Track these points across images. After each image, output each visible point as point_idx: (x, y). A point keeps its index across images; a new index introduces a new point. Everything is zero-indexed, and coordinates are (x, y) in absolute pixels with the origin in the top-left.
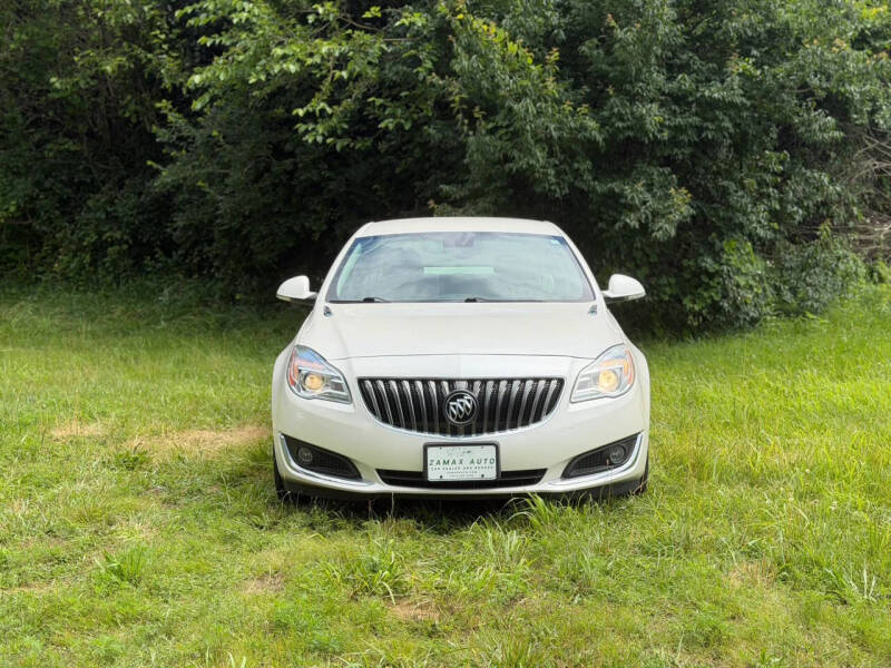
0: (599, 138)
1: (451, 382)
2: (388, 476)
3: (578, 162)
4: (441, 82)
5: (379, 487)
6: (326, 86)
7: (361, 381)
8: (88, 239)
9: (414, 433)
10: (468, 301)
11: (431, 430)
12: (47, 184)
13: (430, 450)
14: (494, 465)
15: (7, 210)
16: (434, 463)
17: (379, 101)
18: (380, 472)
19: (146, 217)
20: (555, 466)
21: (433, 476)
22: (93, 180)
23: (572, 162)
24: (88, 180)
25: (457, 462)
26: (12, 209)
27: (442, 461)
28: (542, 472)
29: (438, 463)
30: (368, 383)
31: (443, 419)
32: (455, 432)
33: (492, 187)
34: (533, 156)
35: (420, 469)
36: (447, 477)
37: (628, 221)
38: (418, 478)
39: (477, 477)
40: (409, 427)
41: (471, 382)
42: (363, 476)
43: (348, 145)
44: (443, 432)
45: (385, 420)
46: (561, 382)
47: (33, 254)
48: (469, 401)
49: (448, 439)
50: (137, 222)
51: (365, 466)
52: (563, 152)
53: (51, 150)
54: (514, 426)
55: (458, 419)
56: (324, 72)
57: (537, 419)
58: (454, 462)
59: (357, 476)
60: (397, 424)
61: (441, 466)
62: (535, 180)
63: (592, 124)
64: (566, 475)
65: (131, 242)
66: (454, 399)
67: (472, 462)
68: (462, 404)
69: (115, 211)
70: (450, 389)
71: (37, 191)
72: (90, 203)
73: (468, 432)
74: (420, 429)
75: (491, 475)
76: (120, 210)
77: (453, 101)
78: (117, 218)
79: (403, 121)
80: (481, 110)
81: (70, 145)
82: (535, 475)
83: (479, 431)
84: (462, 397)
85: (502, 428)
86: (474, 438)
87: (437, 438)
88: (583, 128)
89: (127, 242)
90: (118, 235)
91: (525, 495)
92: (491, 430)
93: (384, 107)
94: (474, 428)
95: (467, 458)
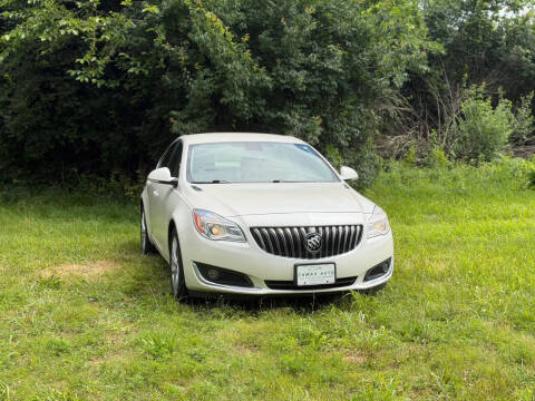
0: (271, 87)
1: (306, 228)
2: (271, 284)
3: (258, 100)
4: (172, 49)
5: (266, 291)
6: (93, 46)
7: (252, 229)
9: (286, 259)
10: (275, 182)
11: (297, 256)
13: (298, 268)
14: (334, 275)
16: (301, 275)
18: (266, 282)
20: (361, 275)
21: (300, 282)
27: (305, 274)
28: (355, 278)
29: (303, 275)
30: (257, 230)
31: (304, 250)
32: (310, 257)
34: (237, 95)
35: (292, 279)
36: (308, 283)
38: (292, 284)
39: (324, 282)
40: (284, 255)
41: (317, 228)
42: (255, 284)
43: (104, 85)
44: (304, 257)
45: (269, 251)
46: (361, 226)
48: (318, 239)
49: (306, 261)
51: (255, 278)
54: (341, 253)
55: (312, 250)
56: (90, 38)
57: (353, 248)
58: (312, 274)
59: (250, 285)
60: (277, 253)
61: (305, 277)
63: (267, 78)
64: (366, 279)
66: (310, 238)
67: (322, 274)
68: (314, 240)
70: (306, 233)
73: (318, 256)
74: (291, 256)
75: (332, 281)
77: (180, 60)
79: (143, 70)
82: (351, 280)
83: (323, 256)
84: (314, 236)
85: (335, 254)
86: (321, 260)
87: (301, 261)
88: (262, 80)
91: (348, 291)
92: (330, 255)
95: (319, 272)
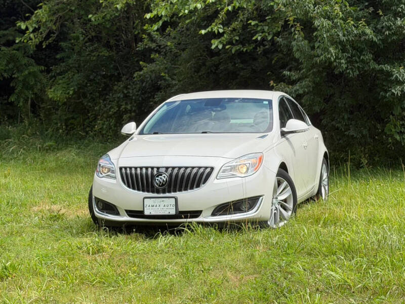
0: (375, 39)
1: (158, 168)
2: (131, 213)
3: (364, 55)
4: (284, 10)
5: (126, 218)
6: (222, 15)
7: (121, 169)
8: (112, 110)
9: (141, 192)
10: (203, 133)
11: (148, 191)
12: (91, 77)
13: (145, 200)
14: (174, 207)
15: (68, 93)
16: (148, 206)
17: (253, 23)
18: (127, 211)
19: (146, 96)
20: (207, 209)
21: (147, 212)
22: (119, 74)
23: (361, 55)
24: (116, 74)
25: (158, 206)
26: (71, 93)
27: (151, 206)
29: (149, 206)
30: (123, 169)
31: (153, 186)
32: (158, 192)
33: (311, 72)
34: (329, 52)
35: (142, 210)
36: (153, 213)
37: (393, 91)
38: (140, 214)
39: (166, 213)
40: (139, 190)
41: (167, 168)
42: (120, 213)
43: (240, 49)
44: (153, 192)
45: (129, 186)
46: (212, 169)
47: (84, 120)
48: (164, 177)
49: (155, 195)
50: (140, 99)
51: (120, 208)
52: (354, 48)
53: (94, 56)
54: (186, 189)
55: (159, 186)
56: (223, 6)
57: (198, 186)
58: (156, 206)
59: (118, 214)
60: (134, 189)
61: (151, 208)
62: (335, 67)
63: (368, 31)
64: (213, 214)
65: (137, 111)
66: (158, 176)
67: (165, 206)
68: (161, 178)
69: (129, 92)
70: (157, 172)
71: (86, 81)
72: (115, 88)
73: (164, 192)
74: (143, 191)
75: (173, 212)
76: (131, 91)
77: (288, 21)
78: (129, 96)
79: (267, 34)
80: (300, 25)
81: (105, 53)
82: (196, 214)
83: (169, 192)
84: (161, 175)
85: (180, 190)
86: (167, 195)
87: (151, 195)
88: (364, 34)
89: (135, 111)
90: (129, 107)
92: (175, 191)
93: (257, 25)
94: (166, 190)
95: (162, 204)
